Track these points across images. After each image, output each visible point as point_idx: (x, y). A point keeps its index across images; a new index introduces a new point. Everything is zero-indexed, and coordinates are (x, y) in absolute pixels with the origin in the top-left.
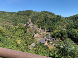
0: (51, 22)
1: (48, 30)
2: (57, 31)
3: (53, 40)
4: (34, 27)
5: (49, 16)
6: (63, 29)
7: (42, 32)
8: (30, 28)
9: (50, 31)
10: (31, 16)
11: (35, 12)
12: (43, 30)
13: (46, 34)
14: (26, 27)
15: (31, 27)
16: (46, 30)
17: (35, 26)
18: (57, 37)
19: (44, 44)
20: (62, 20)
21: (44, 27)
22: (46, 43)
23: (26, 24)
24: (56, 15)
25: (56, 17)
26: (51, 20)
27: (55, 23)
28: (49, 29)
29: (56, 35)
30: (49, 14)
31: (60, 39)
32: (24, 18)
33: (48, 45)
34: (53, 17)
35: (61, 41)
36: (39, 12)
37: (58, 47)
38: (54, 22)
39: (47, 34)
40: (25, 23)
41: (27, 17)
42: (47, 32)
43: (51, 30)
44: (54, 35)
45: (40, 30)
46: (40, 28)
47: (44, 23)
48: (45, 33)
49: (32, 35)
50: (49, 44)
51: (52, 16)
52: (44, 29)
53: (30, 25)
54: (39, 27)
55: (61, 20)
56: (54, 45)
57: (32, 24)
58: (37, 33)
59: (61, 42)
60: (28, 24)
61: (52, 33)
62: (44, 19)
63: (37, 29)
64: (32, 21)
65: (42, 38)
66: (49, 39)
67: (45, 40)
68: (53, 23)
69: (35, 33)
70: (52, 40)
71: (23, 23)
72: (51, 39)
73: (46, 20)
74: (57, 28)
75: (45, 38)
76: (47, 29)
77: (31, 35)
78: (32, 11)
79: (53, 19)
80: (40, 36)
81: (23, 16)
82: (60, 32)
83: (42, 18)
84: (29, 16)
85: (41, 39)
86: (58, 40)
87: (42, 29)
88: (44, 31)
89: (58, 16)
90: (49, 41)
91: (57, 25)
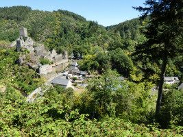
0: (78, 37)
1: (72, 54)
2: (91, 56)
3: (84, 75)
4: (38, 49)
5: (73, 23)
6: (102, 52)
7: (59, 60)
8: (28, 52)
9: (76, 58)
10: (27, 22)
11: (37, 11)
12: (61, 55)
13: (67, 64)
14: (16, 51)
15: (29, 49)
16: (67, 56)
17: (41, 47)
18: (90, 69)
19: (65, 86)
20: (100, 31)
21: (62, 48)
22: (69, 84)
23: (15, 43)
24: (87, 22)
25: (88, 25)
26: (78, 31)
27: (86, 39)
28: (74, 52)
29: (89, 64)
30: (71, 19)
31: (97, 72)
32: (9, 28)
33: (73, 87)
34: (81, 25)
35: (99, 75)
36: (47, 12)
37: (93, 89)
38: (83, 36)
39: (71, 63)
40: (13, 40)
42: (70, 59)
43: (79, 55)
44: (86, 64)
45: (52, 55)
46: (54, 51)
47: (63, 38)
48: (65, 62)
49: (33, 69)
50: (75, 86)
51: (78, 22)
52: (64, 54)
53: (28, 44)
54: (52, 50)
55: (99, 33)
56: (86, 85)
57: (31, 42)
58: (46, 63)
59: (99, 78)
60: (22, 41)
61: (81, 62)
62: (62, 30)
63: (45, 54)
64: (32, 35)
65: (60, 74)
66: (75, 74)
67: (67, 78)
68: (82, 39)
69: (42, 64)
70: (81, 76)
71: (8, 40)
72: (80, 74)
73: (65, 32)
74: (91, 51)
75: (66, 73)
76: (69, 54)
77: (31, 70)
78: (30, 8)
79: (82, 29)
80: (54, 69)
81: (6, 21)
82: (96, 59)
83: (57, 27)
84: (23, 22)
85: (57, 76)
86: (93, 74)
87: (59, 52)
88: (64, 58)
89: (92, 24)
90: (74, 79)
91: (91, 44)
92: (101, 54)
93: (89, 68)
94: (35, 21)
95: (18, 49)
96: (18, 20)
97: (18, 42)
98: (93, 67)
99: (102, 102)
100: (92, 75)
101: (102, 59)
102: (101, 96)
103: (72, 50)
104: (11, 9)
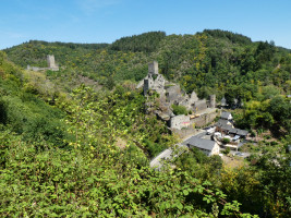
0: (235, 70)
1: (224, 99)
2: (258, 104)
3: (242, 137)
4: (172, 92)
5: (228, 48)
7: (202, 108)
8: (158, 96)
9: (230, 106)
10: (158, 54)
11: (174, 36)
12: (204, 101)
13: (214, 116)
14: (142, 93)
15: (159, 92)
16: (214, 103)
17: (175, 88)
18: (256, 128)
19: (209, 151)
20: (279, 58)
21: (207, 89)
22: (216, 150)
23: (142, 83)
24: (254, 44)
25: (254, 49)
26: (235, 61)
27: (249, 74)
28: (226, 95)
29: (253, 118)
30: (226, 42)
31: (268, 132)
32: (136, 62)
33: (221, 155)
34: (241, 50)
35: (273, 140)
36: (187, 36)
37: (261, 164)
38: (245, 68)
39: (221, 114)
40: (140, 79)
41: (145, 58)
42: (219, 107)
43: (236, 101)
44: (247, 117)
45: (191, 101)
46: (194, 95)
47: (209, 74)
48: (211, 112)
49: (163, 120)
50: (225, 153)
51: (237, 46)
52: (209, 98)
53: (158, 84)
54: (191, 92)
55: (276, 61)
56: (245, 155)
57: (162, 81)
58: (181, 113)
59: (273, 144)
60: (151, 81)
61: (240, 113)
62: (208, 61)
63: (180, 99)
64: (164, 71)
65: (202, 131)
66: (226, 133)
67: (212, 139)
68: (243, 74)
69: (176, 114)
70: (237, 137)
71: (133, 79)
72: (235, 134)
73: (214, 64)
74: (259, 94)
75: (211, 131)
76: (219, 99)
77: (160, 122)
78: (164, 33)
79: (243, 56)
80: (193, 123)
82: (269, 109)
83: (201, 57)
84: (154, 54)
85: (197, 133)
86: (261, 137)
87: (201, 96)
88: (209, 105)
89: (262, 46)
90: (225, 142)
91: (259, 83)
92: (278, 101)
93: (253, 125)
94: (169, 51)
95: (145, 91)
96: (148, 51)
97: (146, 82)
98: (262, 123)
99: (279, 193)
100: (257, 138)
101: (282, 109)
102: (277, 180)
103: (223, 93)
104: (140, 37)
